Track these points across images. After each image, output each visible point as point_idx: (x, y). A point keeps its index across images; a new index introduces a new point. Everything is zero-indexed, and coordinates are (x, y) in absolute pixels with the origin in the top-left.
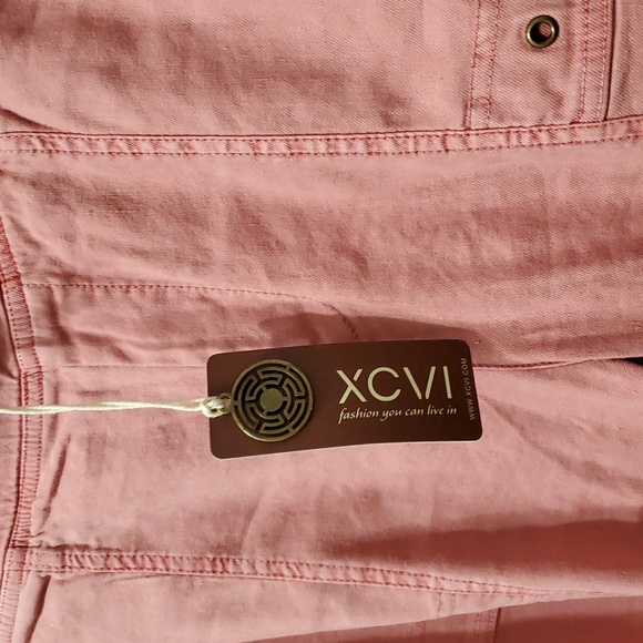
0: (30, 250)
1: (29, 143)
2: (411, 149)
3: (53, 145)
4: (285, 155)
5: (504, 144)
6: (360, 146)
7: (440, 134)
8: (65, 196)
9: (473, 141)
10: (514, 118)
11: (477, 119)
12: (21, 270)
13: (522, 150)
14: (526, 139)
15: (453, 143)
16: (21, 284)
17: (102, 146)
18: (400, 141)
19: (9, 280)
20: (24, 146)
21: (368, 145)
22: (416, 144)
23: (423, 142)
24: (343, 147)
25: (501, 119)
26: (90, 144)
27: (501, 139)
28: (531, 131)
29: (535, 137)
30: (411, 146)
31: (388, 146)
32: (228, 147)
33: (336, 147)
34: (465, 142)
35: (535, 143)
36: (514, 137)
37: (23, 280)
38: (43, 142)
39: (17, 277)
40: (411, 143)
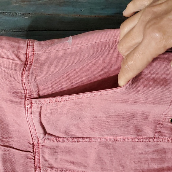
0: (45, 162)
1: (53, 140)
2: (142, 141)
3: (59, 140)
4: (113, 141)
5: (162, 141)
6: (130, 140)
7: (149, 138)
8: (57, 151)
9: (155, 140)
10: (165, 136)
11: (157, 136)
12: (41, 166)
13: (165, 143)
14: (166, 141)
15: (151, 140)
16: (40, 169)
17: (71, 140)
18: (139, 139)
19: (38, 168)
20: (51, 141)
21: (132, 140)
22: (143, 140)
23: (145, 139)
24: (126, 140)
25: (162, 136)
26: (68, 140)
27: (161, 140)
28: (168, 139)
29: (168, 140)
30: (142, 140)
31: (137, 140)
32: (100, 140)
33: (125, 139)
34: (153, 140)
35: (168, 141)
36: (164, 140)
37: (41, 169)
38: (56, 140)
39: (40, 168)
40: (142, 139)
